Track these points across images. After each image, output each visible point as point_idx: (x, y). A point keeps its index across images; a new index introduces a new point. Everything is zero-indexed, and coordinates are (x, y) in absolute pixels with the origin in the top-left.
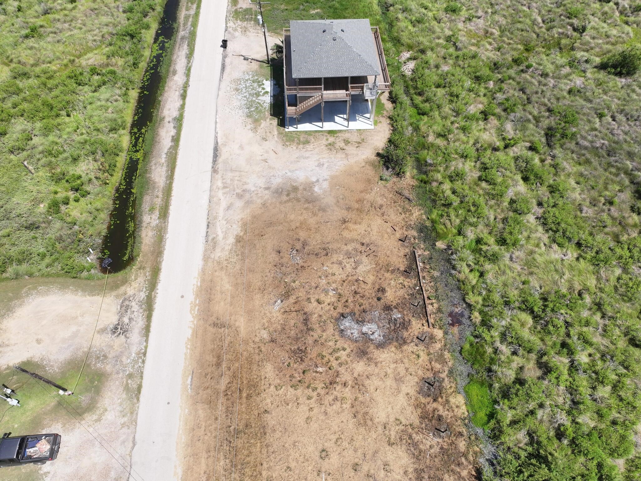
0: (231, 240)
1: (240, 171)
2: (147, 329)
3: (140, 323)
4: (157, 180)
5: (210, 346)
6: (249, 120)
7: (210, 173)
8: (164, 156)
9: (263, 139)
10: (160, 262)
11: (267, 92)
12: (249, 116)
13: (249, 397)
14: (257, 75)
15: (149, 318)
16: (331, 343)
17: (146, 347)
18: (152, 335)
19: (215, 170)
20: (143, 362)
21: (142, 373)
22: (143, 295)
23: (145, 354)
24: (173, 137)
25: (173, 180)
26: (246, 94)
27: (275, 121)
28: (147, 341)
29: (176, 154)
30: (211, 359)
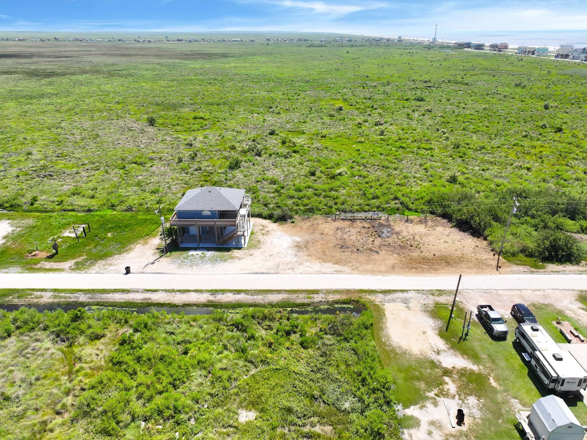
0: (337, 266)
1: (279, 264)
2: (403, 291)
3: (400, 294)
4: (281, 298)
5: (407, 270)
6: (229, 261)
7: (278, 275)
8: (255, 297)
9: (251, 255)
10: (355, 290)
11: (202, 254)
12: (225, 261)
13: (428, 260)
14: (179, 257)
15: (395, 291)
16: (396, 240)
17: (414, 290)
18: (406, 289)
19: (277, 273)
20: (423, 290)
21: (429, 290)
22: (380, 295)
23: (418, 290)
24: (234, 294)
25: (282, 290)
26: (200, 261)
27: (235, 251)
28: (410, 291)
29: (254, 290)
30: (413, 270)
